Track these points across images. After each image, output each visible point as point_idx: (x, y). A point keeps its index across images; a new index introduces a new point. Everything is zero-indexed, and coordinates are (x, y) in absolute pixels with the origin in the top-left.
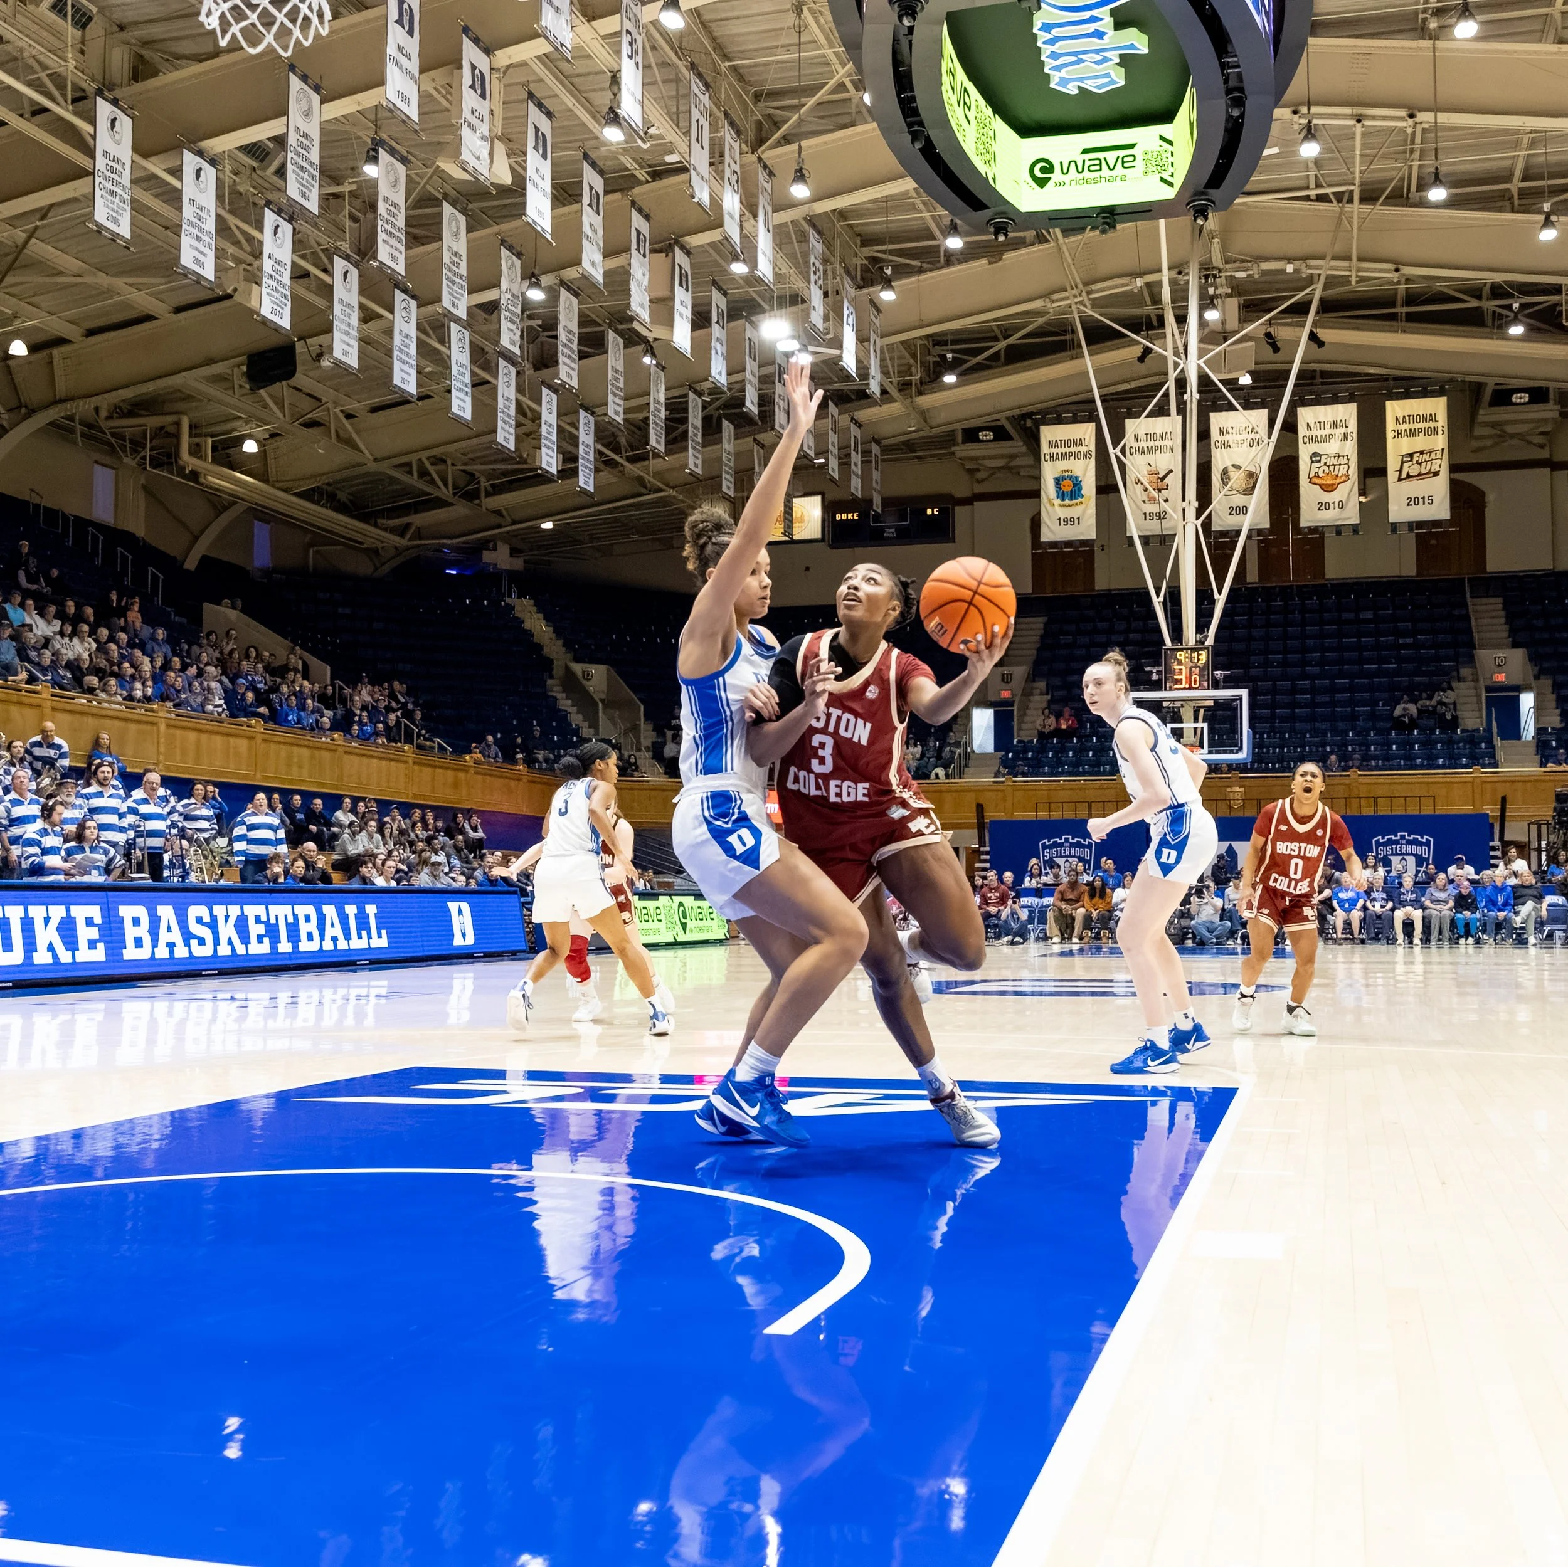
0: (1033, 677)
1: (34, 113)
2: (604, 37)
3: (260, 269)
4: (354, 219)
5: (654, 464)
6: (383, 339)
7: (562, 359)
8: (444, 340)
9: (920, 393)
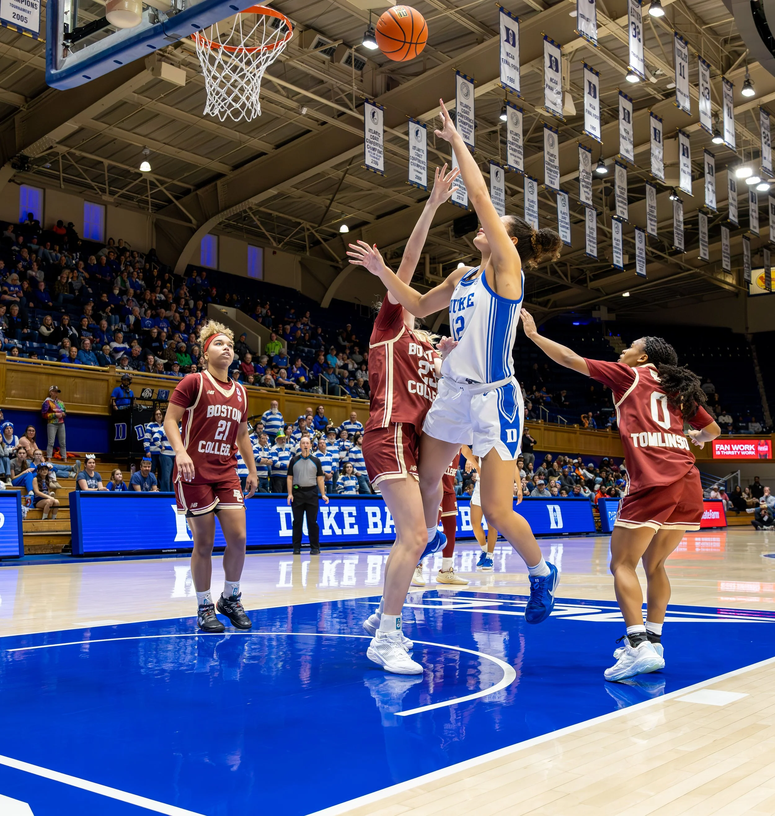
1: (339, 116)
5: (681, 256)
6: (519, 204)
7: (618, 204)
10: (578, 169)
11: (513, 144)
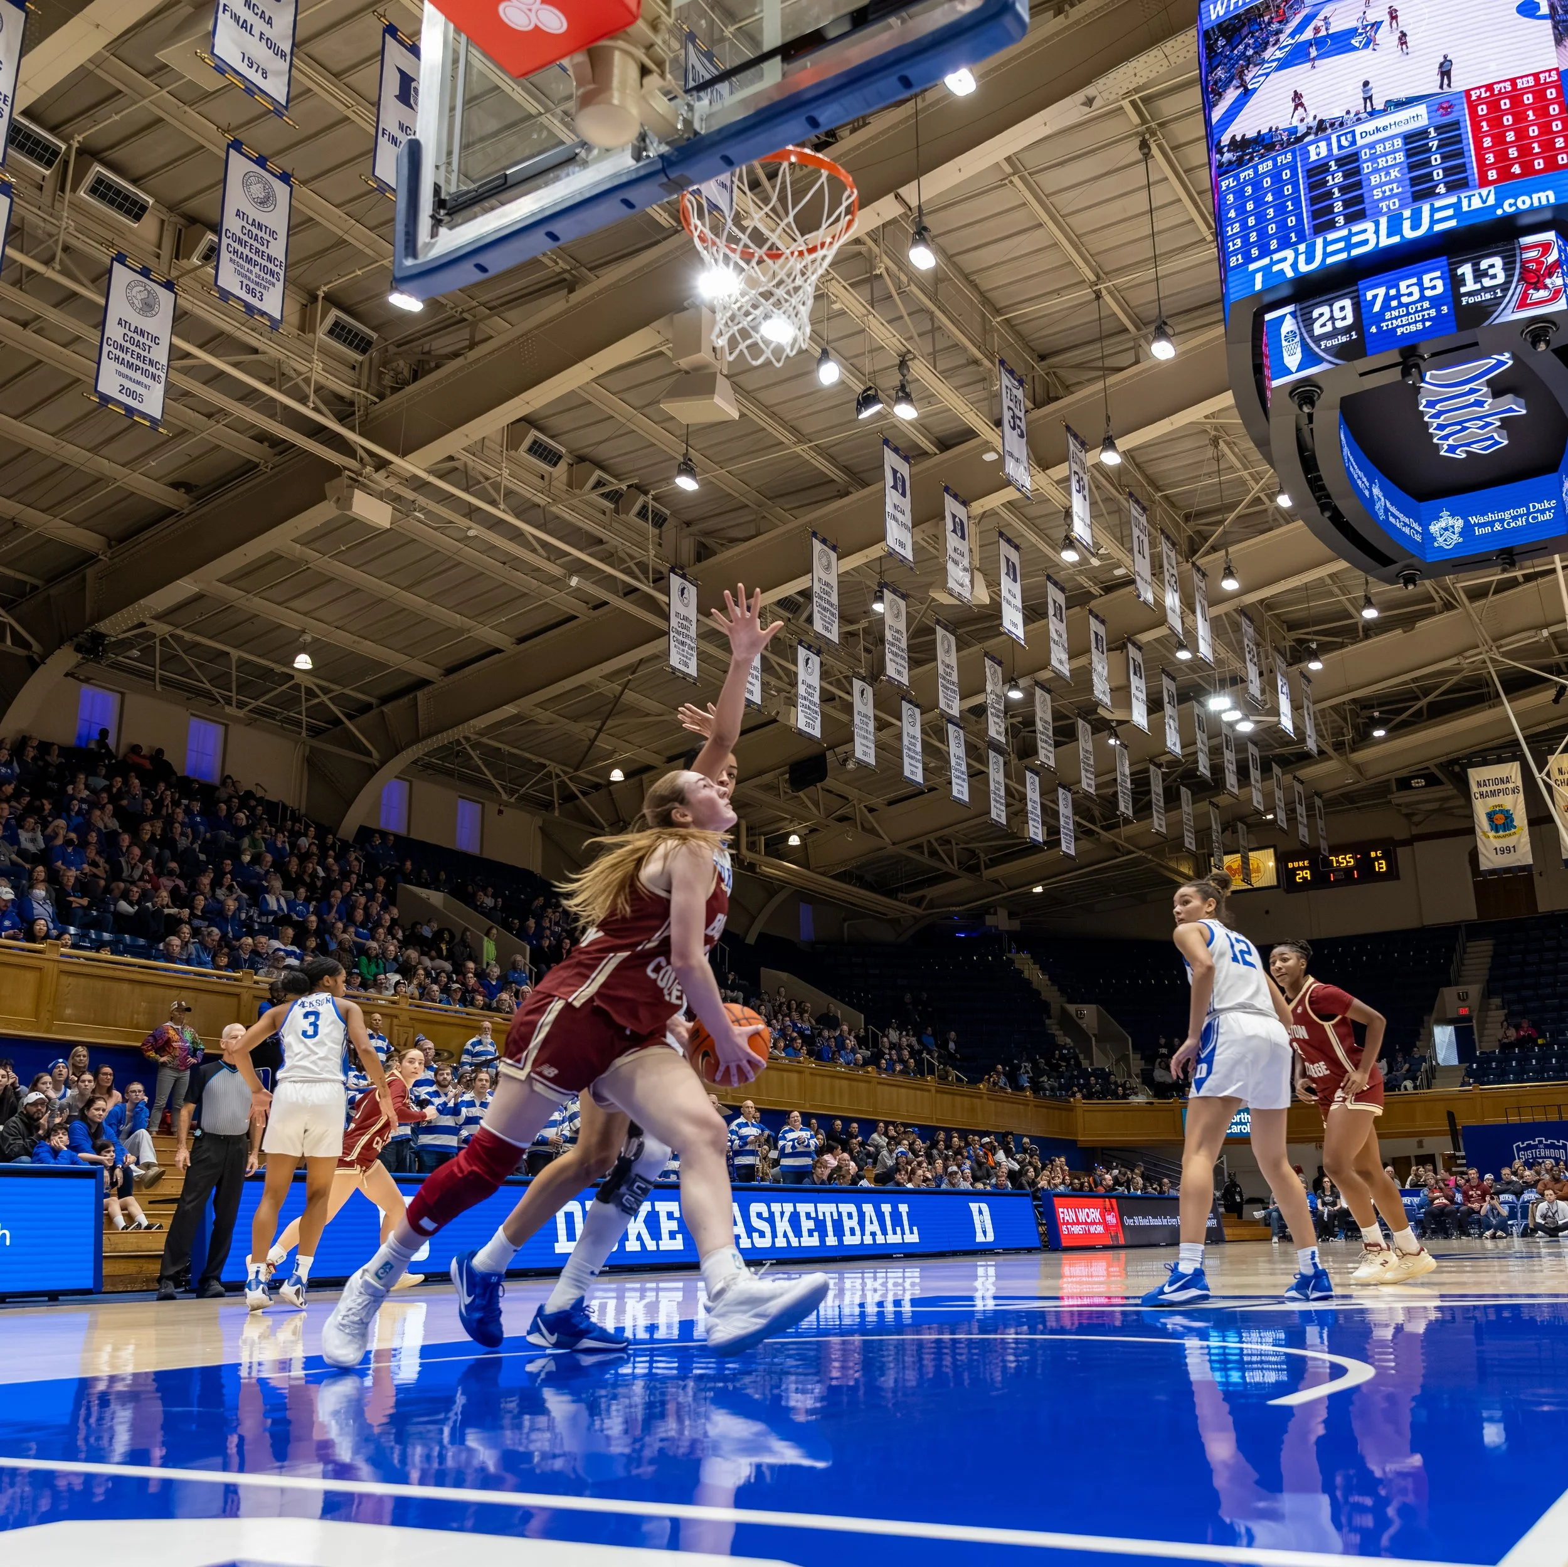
0: (1488, 993)
1: (626, 594)
2: (1058, 482)
3: (796, 695)
4: (867, 650)
5: (1125, 830)
6: (894, 743)
7: (1040, 744)
8: (944, 739)
9: (1353, 750)
10: (984, 690)
11: (893, 645)
